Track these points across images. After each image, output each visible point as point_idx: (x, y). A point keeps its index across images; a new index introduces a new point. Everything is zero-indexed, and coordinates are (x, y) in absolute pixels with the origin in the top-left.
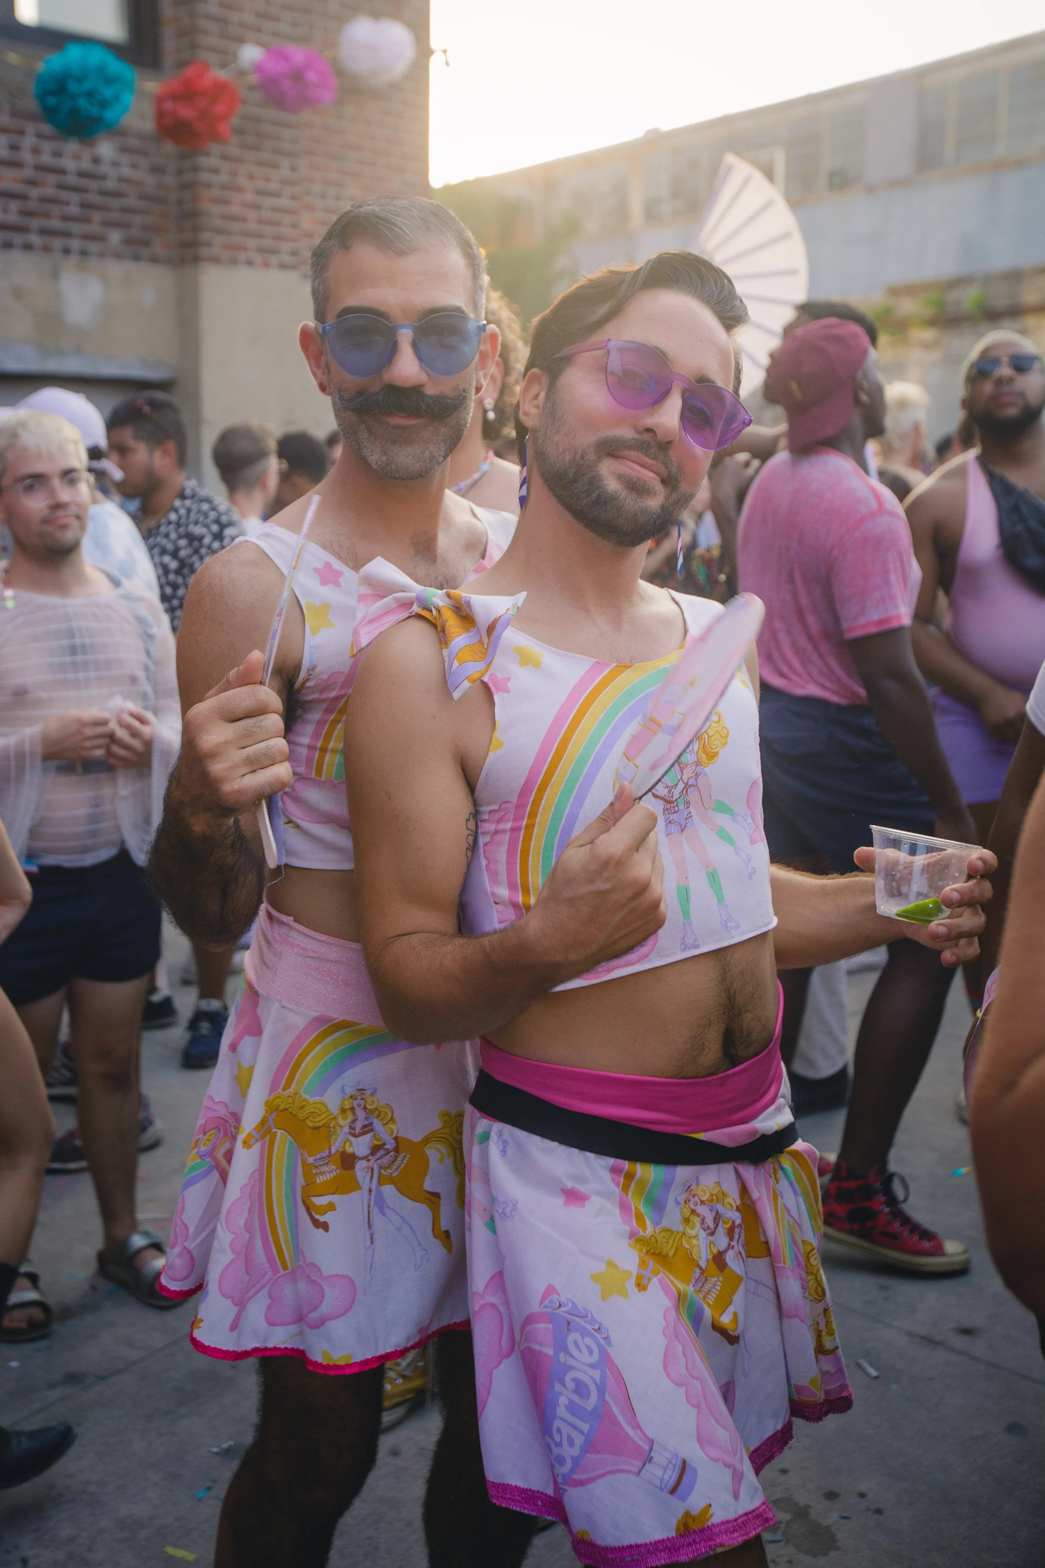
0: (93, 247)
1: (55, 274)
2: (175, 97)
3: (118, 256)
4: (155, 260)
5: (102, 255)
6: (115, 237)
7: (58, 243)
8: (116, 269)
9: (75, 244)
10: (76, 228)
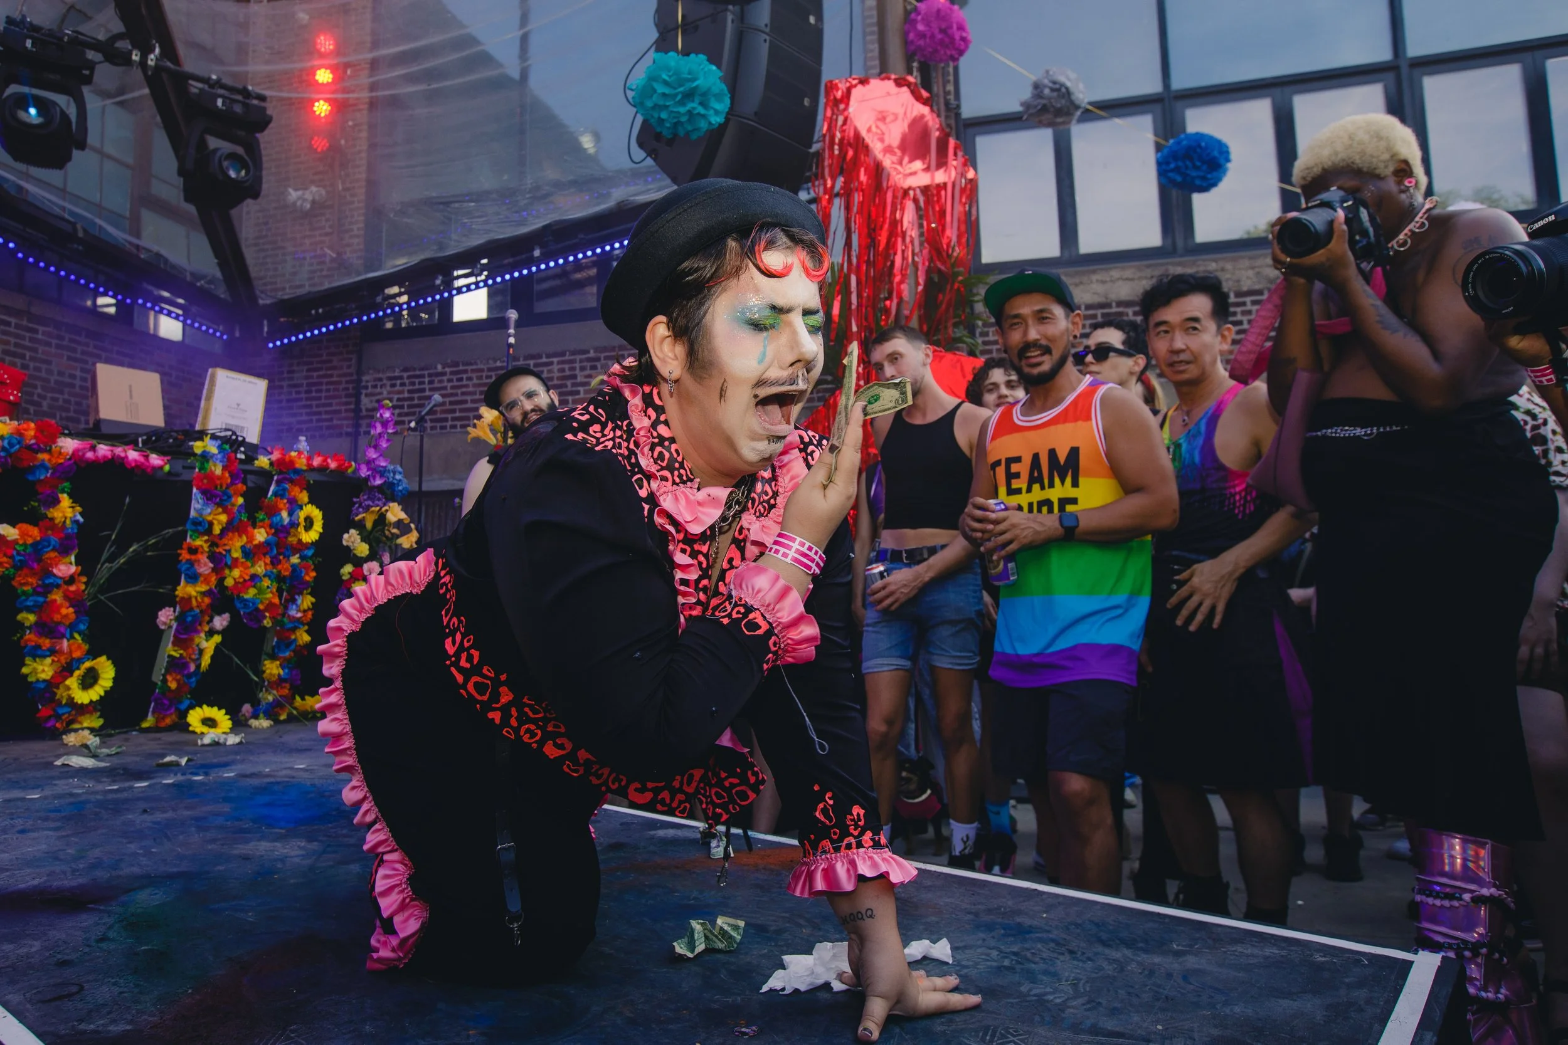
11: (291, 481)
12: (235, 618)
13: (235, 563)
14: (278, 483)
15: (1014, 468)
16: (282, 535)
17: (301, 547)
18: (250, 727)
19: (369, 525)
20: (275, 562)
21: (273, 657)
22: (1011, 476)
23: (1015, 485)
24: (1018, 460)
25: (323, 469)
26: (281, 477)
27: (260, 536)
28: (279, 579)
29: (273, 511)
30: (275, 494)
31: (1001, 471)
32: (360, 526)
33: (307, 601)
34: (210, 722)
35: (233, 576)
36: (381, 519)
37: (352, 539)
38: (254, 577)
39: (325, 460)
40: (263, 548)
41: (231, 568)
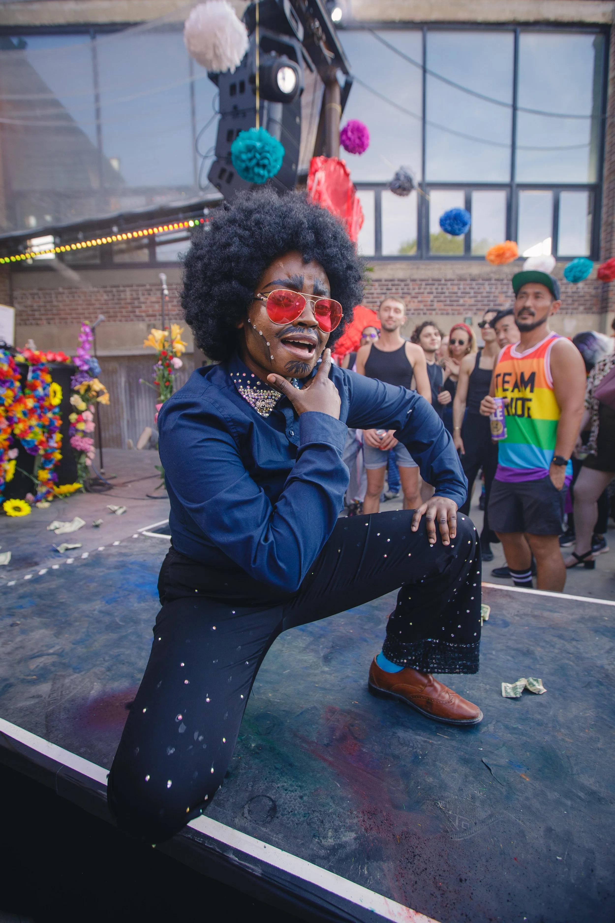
0: (575, 311)
1: (563, 319)
2: (605, 268)
3: (582, 313)
4: (593, 313)
5: (577, 313)
6: (581, 308)
7: (564, 311)
8: (581, 317)
9: (570, 311)
10: (571, 307)
11: (41, 370)
12: (22, 450)
13: (20, 421)
14: (34, 371)
15: (507, 378)
16: (41, 401)
17: (51, 408)
18: (37, 507)
19: (82, 392)
20: (40, 417)
21: (43, 468)
22: (504, 382)
23: (506, 386)
24: (510, 374)
25: (54, 361)
26: (35, 367)
27: (30, 403)
28: (43, 427)
29: (34, 388)
30: (33, 378)
31: (500, 379)
32: (78, 392)
33: (58, 437)
34: (17, 509)
35: (19, 429)
36: (89, 389)
37: (76, 400)
38: (30, 427)
39: (54, 355)
40: (32, 411)
41: (17, 423)
